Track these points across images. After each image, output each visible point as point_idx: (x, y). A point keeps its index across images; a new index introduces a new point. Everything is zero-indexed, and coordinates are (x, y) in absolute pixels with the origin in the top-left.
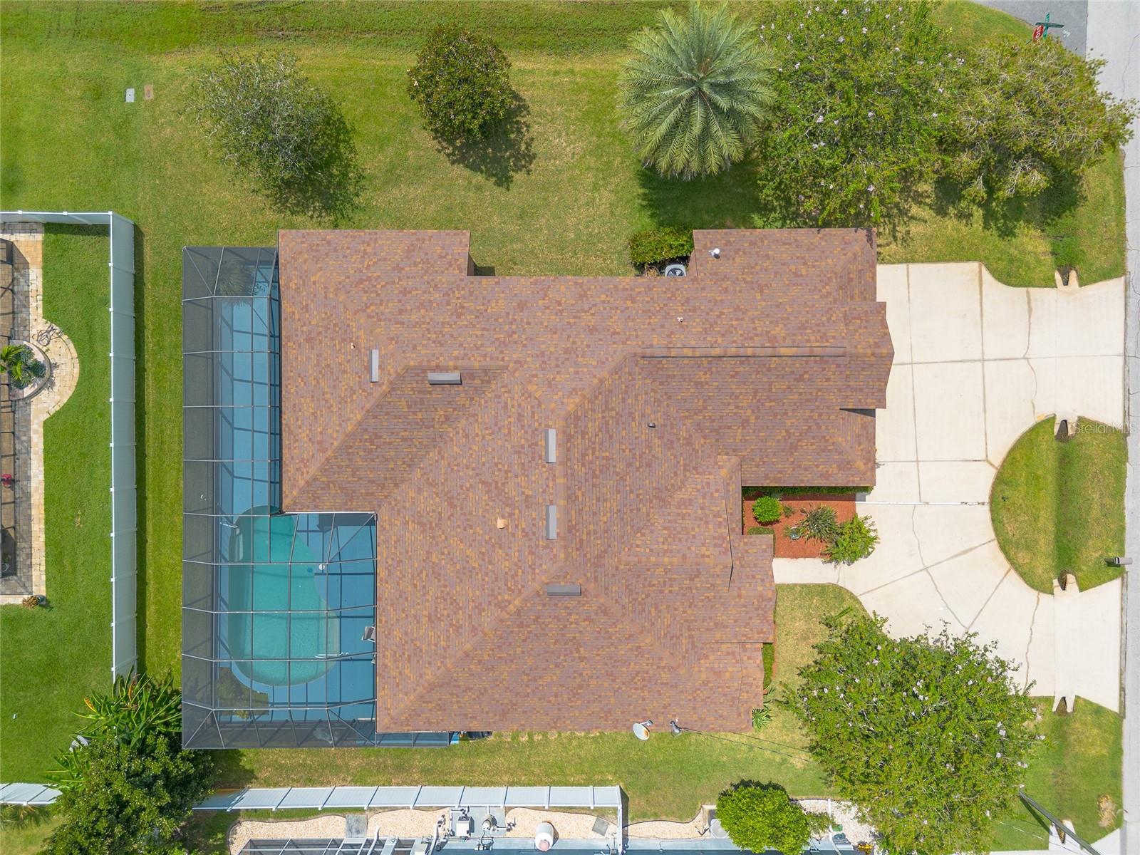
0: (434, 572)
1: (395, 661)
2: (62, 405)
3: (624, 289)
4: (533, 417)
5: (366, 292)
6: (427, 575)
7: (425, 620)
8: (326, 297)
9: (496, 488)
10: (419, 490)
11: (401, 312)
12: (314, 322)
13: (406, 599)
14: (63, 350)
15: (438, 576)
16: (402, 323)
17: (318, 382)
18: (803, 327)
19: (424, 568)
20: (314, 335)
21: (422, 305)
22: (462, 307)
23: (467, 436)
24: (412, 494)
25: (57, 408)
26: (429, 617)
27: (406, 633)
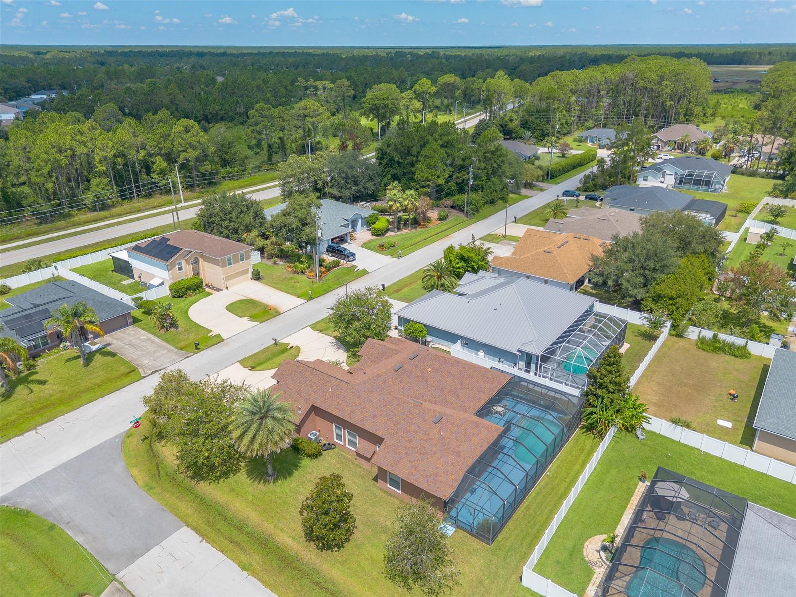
3: (337, 409)
5: (425, 448)
11: (416, 432)
14: (590, 555)
16: (418, 426)
18: (301, 372)
21: (408, 431)
22: (394, 425)
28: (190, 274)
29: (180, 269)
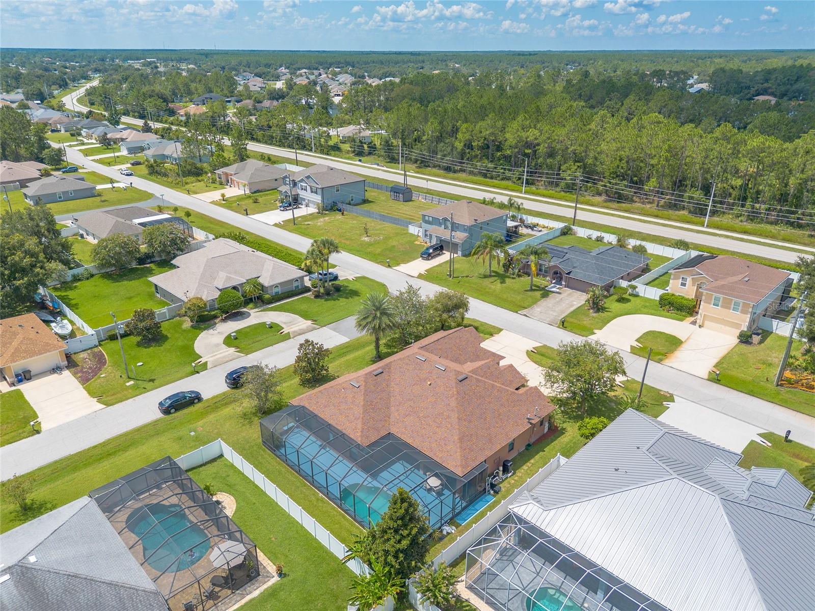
0: (425, 418)
4: (410, 360)
6: (424, 421)
7: (437, 430)
8: (322, 393)
9: (419, 381)
10: (398, 410)
12: (323, 402)
13: (426, 434)
15: (428, 416)
17: (339, 409)
19: (421, 421)
20: (326, 403)
23: (397, 385)
24: (396, 414)
26: (437, 427)
27: (436, 441)
28: (692, 295)
29: (683, 284)
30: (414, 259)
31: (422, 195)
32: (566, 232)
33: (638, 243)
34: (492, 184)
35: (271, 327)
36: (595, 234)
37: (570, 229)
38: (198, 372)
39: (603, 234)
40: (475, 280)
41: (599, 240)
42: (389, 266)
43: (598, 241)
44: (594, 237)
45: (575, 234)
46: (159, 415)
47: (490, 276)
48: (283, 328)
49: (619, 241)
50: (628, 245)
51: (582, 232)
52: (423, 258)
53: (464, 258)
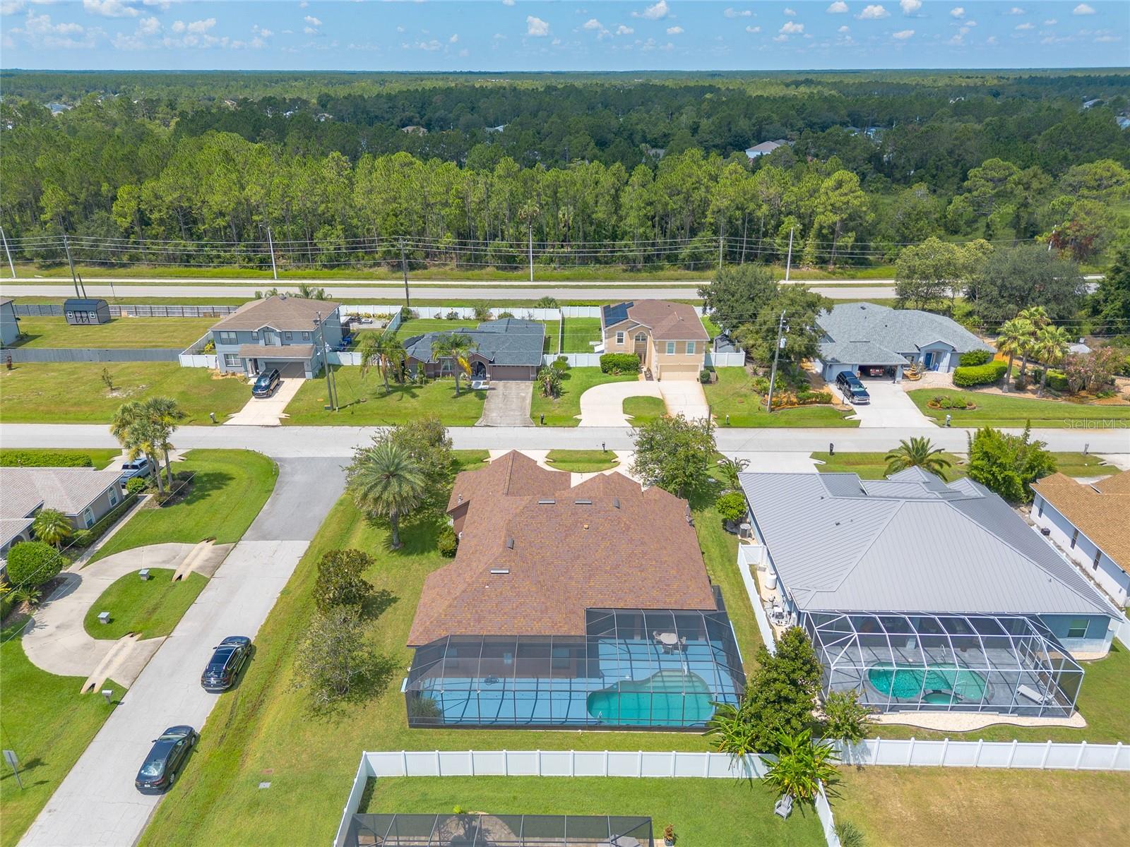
0: (616, 569)
1: (671, 595)
2: (504, 824)
4: (533, 511)
6: (618, 573)
7: (643, 574)
8: (456, 607)
9: (568, 530)
12: (469, 616)
13: (634, 587)
15: (618, 566)
17: (505, 613)
19: (614, 574)
20: (477, 616)
23: (541, 547)
24: (573, 583)
25: (506, 827)
26: (641, 571)
28: (631, 351)
29: (620, 341)
30: (245, 402)
31: (125, 308)
32: (406, 317)
33: (502, 311)
34: (209, 274)
35: (151, 578)
36: (444, 312)
37: (409, 312)
38: (118, 703)
39: (455, 310)
40: (374, 404)
41: (452, 317)
42: (215, 422)
43: (451, 319)
44: (444, 317)
45: (417, 318)
46: (152, 801)
47: (389, 393)
48: (174, 571)
49: (478, 314)
50: (490, 316)
51: (425, 313)
52: (259, 396)
53: (318, 380)
